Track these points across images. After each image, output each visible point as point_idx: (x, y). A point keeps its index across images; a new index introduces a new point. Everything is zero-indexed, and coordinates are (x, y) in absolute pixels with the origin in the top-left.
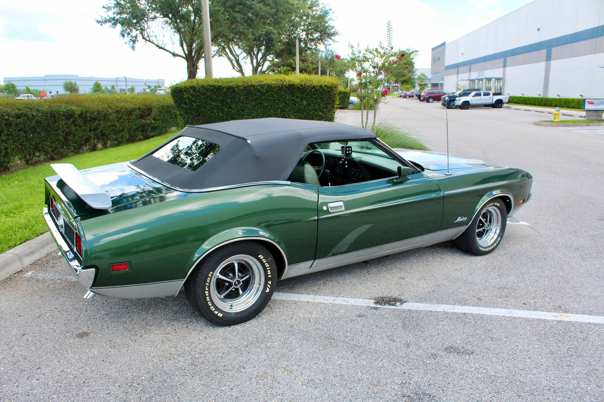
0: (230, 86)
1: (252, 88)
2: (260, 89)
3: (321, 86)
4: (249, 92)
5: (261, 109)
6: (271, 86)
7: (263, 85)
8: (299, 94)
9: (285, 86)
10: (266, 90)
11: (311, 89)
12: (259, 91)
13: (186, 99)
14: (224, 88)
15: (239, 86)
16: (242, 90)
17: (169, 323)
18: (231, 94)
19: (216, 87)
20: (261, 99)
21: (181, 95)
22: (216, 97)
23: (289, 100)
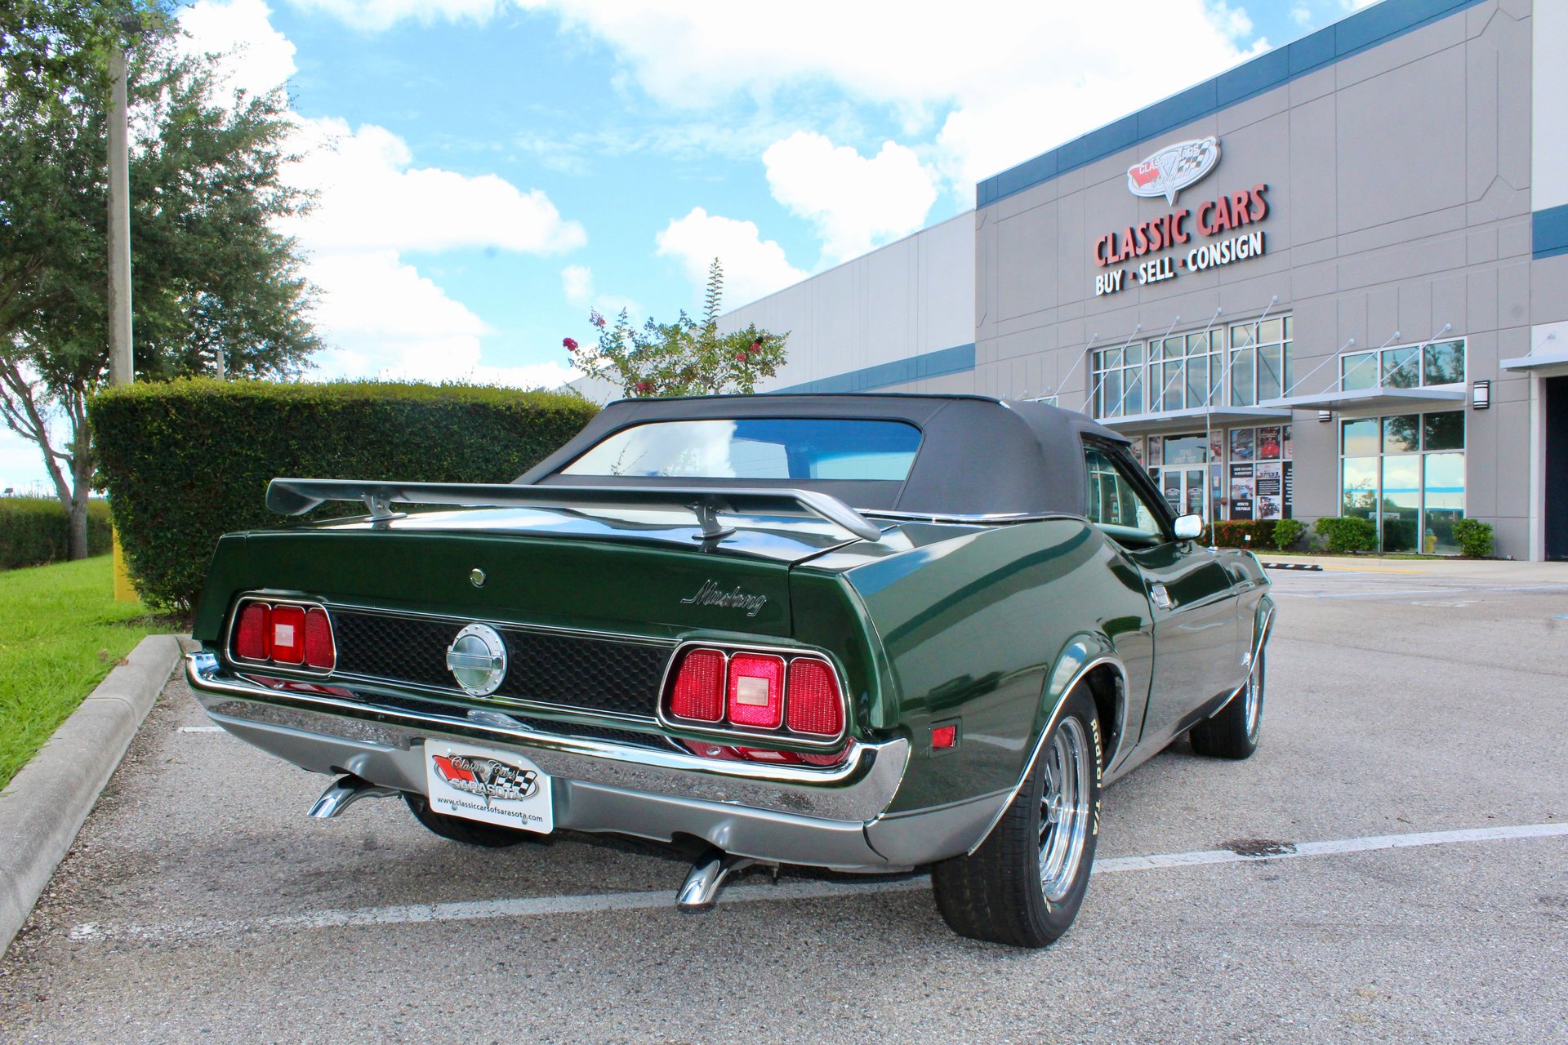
0: (300, 402)
1: (368, 410)
2: (390, 415)
3: (558, 412)
4: (357, 421)
6: (423, 405)
7: (398, 403)
8: (499, 431)
9: (461, 408)
10: (407, 417)
11: (533, 419)
12: (387, 418)
13: (151, 434)
14: (283, 404)
15: (327, 402)
16: (337, 413)
17: (873, 974)
18: (302, 424)
19: (256, 401)
20: (392, 443)
21: (131, 422)
22: (253, 433)
23: (470, 446)
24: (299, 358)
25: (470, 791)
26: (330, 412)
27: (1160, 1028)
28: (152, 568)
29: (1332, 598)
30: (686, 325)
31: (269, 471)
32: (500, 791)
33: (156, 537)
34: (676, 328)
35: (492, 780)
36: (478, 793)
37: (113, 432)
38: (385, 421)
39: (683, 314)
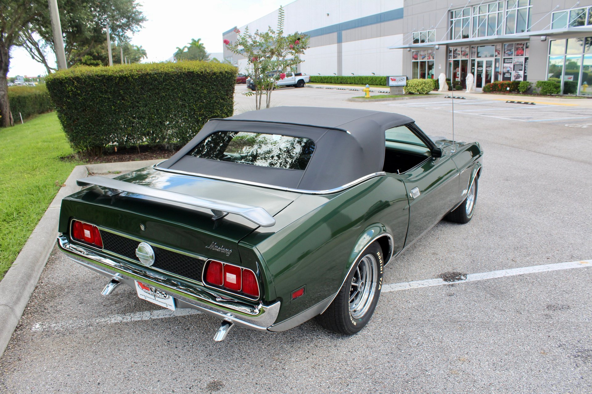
0: (122, 76)
1: (148, 77)
2: (157, 78)
3: (221, 73)
4: (145, 82)
5: (158, 99)
6: (169, 74)
7: (159, 74)
8: (199, 81)
9: (184, 74)
10: (163, 79)
11: (211, 76)
12: (156, 80)
13: (69, 92)
14: (116, 77)
15: (132, 75)
16: (137, 79)
17: (292, 347)
18: (124, 84)
19: (106, 77)
20: (159, 89)
21: (61, 87)
22: (106, 89)
23: (188, 88)
24: (138, 25)
25: (149, 294)
26: (134, 79)
27: (383, 376)
28: (76, 140)
29: (534, 122)
30: (271, 32)
31: (114, 102)
32: (158, 295)
33: (76, 129)
34: (267, 34)
35: (155, 292)
36: (152, 295)
37: (55, 91)
38: (155, 80)
39: (270, 27)
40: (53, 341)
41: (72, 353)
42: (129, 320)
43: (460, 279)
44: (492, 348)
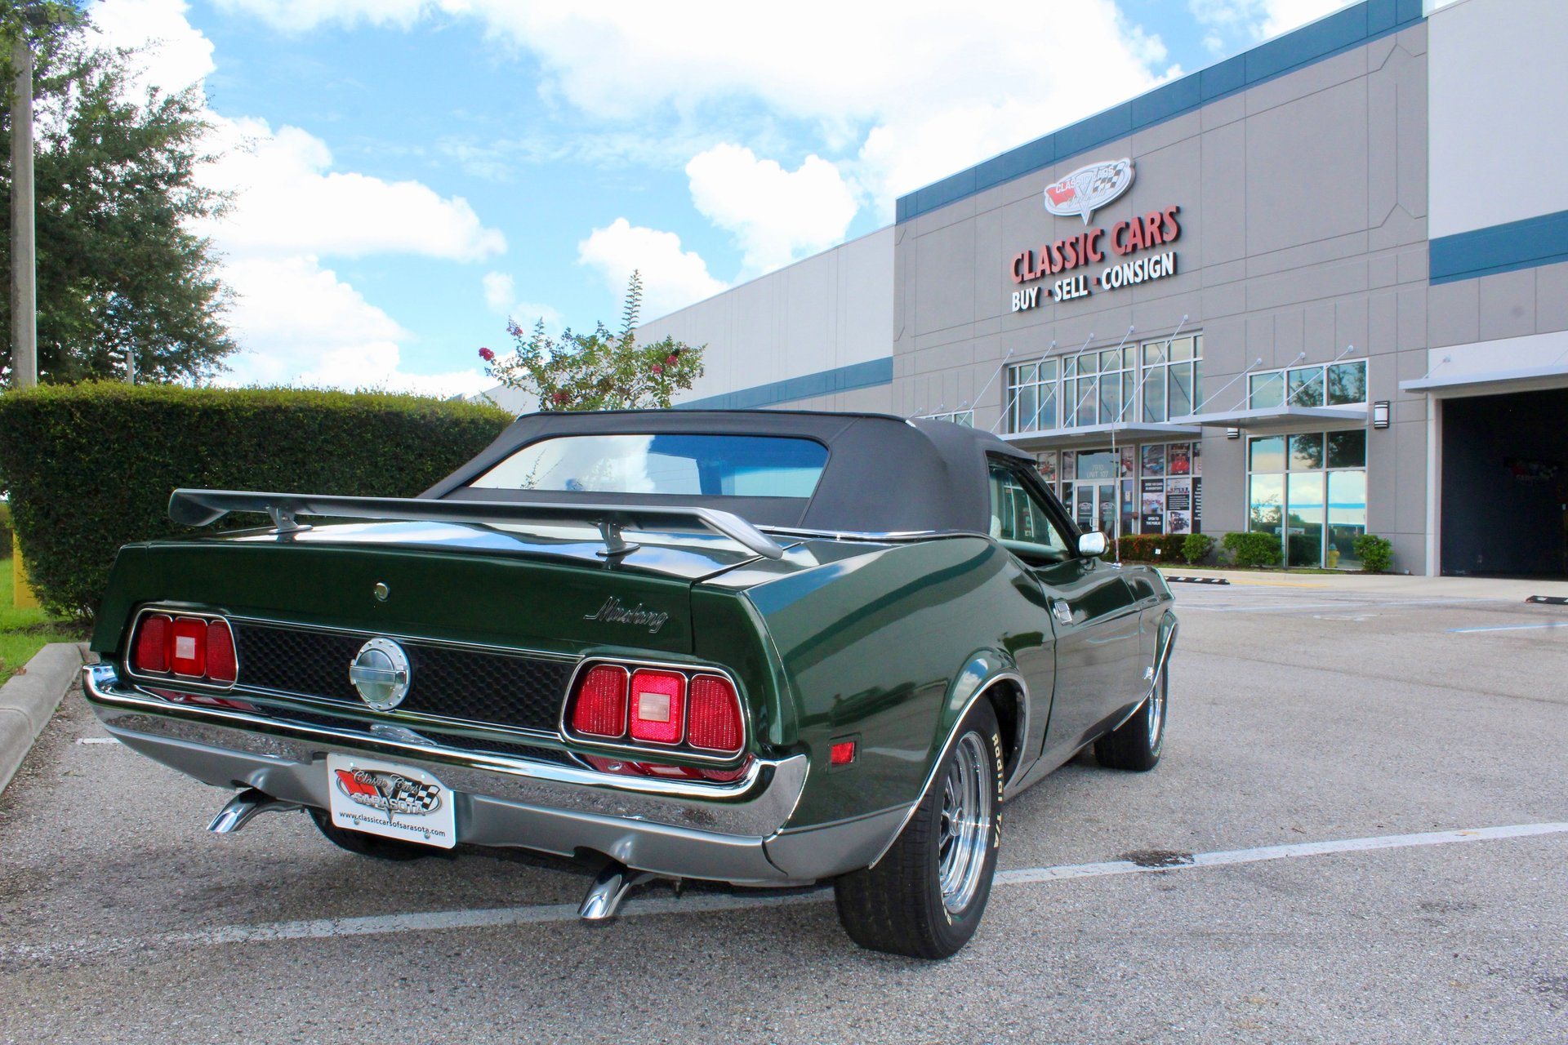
0: (210, 407)
1: (280, 417)
2: (302, 422)
3: (473, 421)
4: (269, 428)
5: (300, 478)
6: (336, 413)
7: (310, 410)
8: (413, 439)
9: (375, 416)
10: (320, 425)
11: (448, 428)
12: (299, 425)
13: (55, 438)
14: (193, 410)
15: (238, 407)
16: (247, 418)
17: (776, 987)
18: (212, 430)
19: (165, 406)
20: (305, 451)
21: (33, 425)
22: (161, 439)
23: (383, 455)
24: (213, 361)
25: (372, 806)
26: (240, 418)
27: (1055, 1038)
28: (54, 575)
29: (1238, 612)
30: (603, 336)
31: (177, 477)
33: (58, 542)
34: (593, 339)
35: (395, 795)
36: (380, 808)
37: (14, 435)
38: (298, 427)
39: (600, 325)
40: (28, 982)
41: (98, 1005)
42: (268, 936)
43: (1176, 862)
44: (1322, 979)
